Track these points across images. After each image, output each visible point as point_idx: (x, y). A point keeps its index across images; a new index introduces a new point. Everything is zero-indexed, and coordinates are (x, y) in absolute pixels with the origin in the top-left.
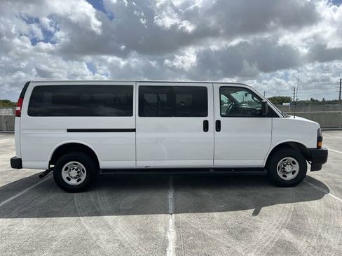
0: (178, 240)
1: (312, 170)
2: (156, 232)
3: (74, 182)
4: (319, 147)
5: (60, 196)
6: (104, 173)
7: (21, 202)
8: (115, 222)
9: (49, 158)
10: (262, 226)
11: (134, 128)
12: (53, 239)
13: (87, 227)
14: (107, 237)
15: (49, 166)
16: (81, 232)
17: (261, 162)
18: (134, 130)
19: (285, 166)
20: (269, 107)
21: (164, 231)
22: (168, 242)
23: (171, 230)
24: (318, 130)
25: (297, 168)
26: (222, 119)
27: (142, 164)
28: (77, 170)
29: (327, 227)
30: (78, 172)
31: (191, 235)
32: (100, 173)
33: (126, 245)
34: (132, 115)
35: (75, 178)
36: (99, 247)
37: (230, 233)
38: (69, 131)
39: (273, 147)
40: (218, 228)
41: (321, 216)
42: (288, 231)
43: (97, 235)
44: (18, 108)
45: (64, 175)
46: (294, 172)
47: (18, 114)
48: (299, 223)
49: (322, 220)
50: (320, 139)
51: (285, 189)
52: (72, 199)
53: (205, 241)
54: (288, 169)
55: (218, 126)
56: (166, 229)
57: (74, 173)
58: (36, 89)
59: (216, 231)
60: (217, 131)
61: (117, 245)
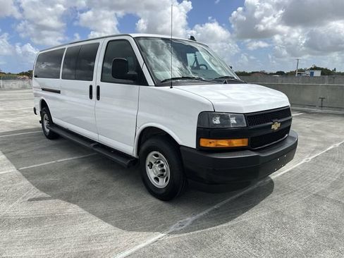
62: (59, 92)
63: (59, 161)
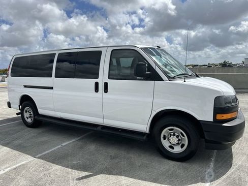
62: (52, 88)
63: (63, 144)
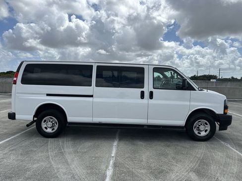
0: (113, 176)
1: (220, 129)
2: (100, 169)
3: (49, 130)
4: (225, 113)
5: (39, 140)
6: (70, 125)
7: (13, 143)
8: (73, 160)
9: (33, 113)
10: (176, 169)
11: (92, 94)
12: (28, 170)
13: (53, 163)
14: (64, 171)
15: (33, 119)
16: (48, 166)
17: (182, 122)
18: (92, 96)
19: (199, 126)
20: (188, 83)
21: (105, 169)
22: (106, 177)
23: (110, 168)
24: (225, 101)
25: (208, 128)
26: (154, 91)
27: (97, 120)
28: (52, 122)
29: (224, 173)
30: (53, 124)
31: (123, 173)
32: (67, 125)
33: (76, 177)
34: (91, 86)
35: (51, 128)
36: (57, 177)
37: (152, 173)
38: (48, 95)
39: (191, 112)
40: (144, 169)
41: (222, 164)
42: (194, 174)
43: (58, 169)
44: (15, 79)
45: (44, 125)
46: (206, 131)
47: (15, 82)
48: (204, 168)
49: (222, 167)
50: (226, 108)
51: (199, 142)
52: (47, 142)
53: (132, 177)
54: (202, 128)
55: (151, 95)
56: (107, 167)
57: (50, 124)
58: (28, 66)
59: (142, 171)
60: (150, 99)
61: (70, 176)
